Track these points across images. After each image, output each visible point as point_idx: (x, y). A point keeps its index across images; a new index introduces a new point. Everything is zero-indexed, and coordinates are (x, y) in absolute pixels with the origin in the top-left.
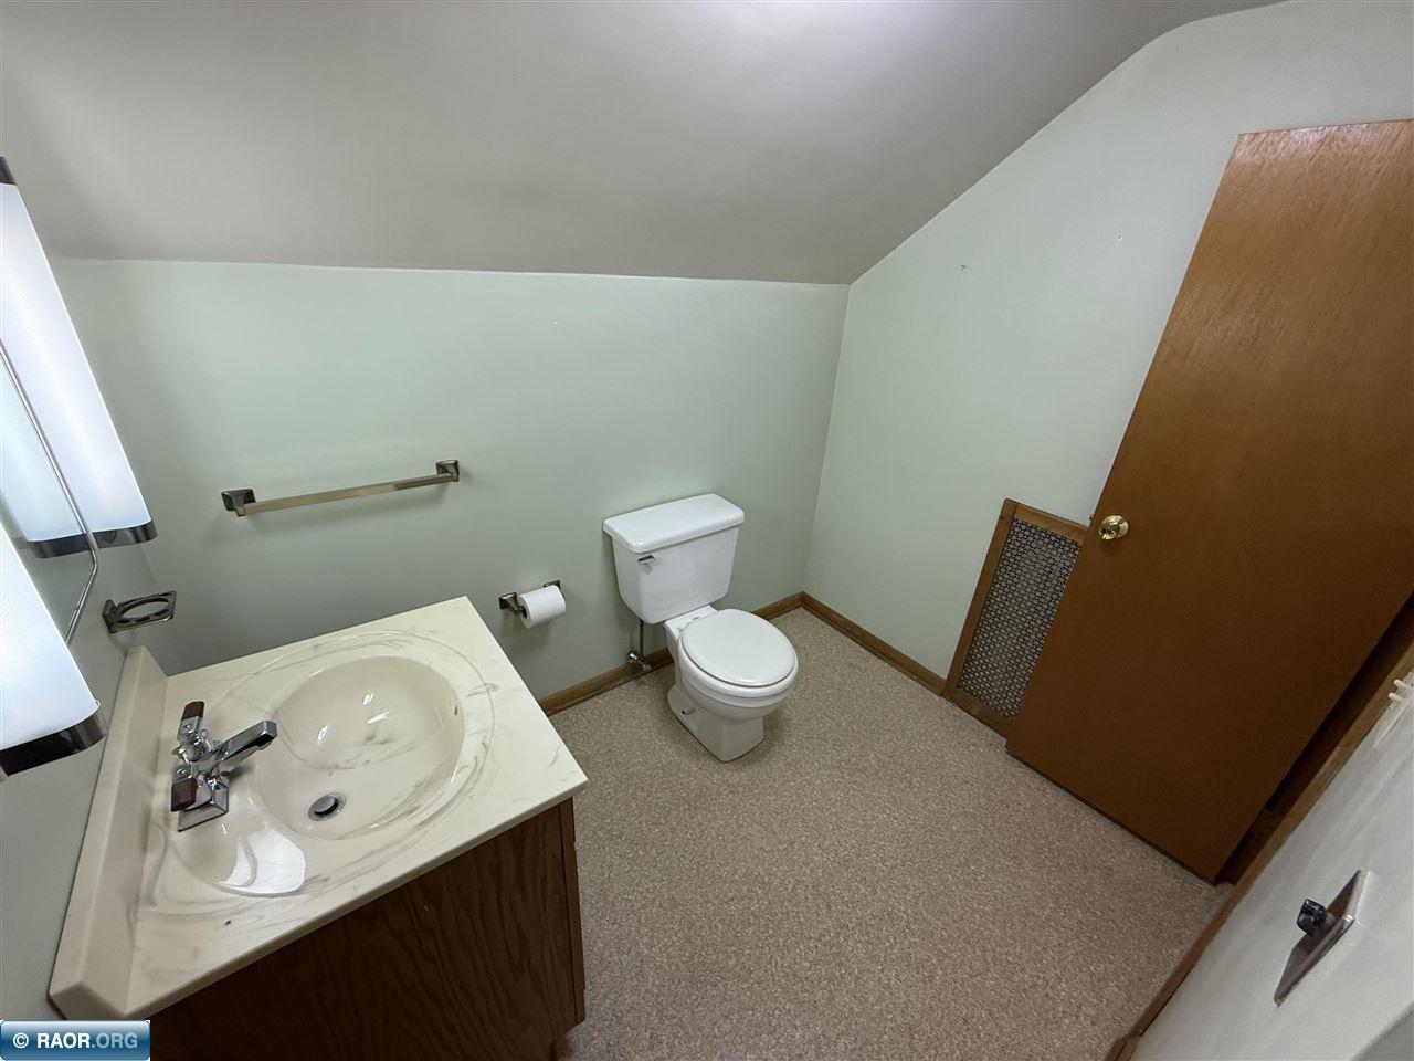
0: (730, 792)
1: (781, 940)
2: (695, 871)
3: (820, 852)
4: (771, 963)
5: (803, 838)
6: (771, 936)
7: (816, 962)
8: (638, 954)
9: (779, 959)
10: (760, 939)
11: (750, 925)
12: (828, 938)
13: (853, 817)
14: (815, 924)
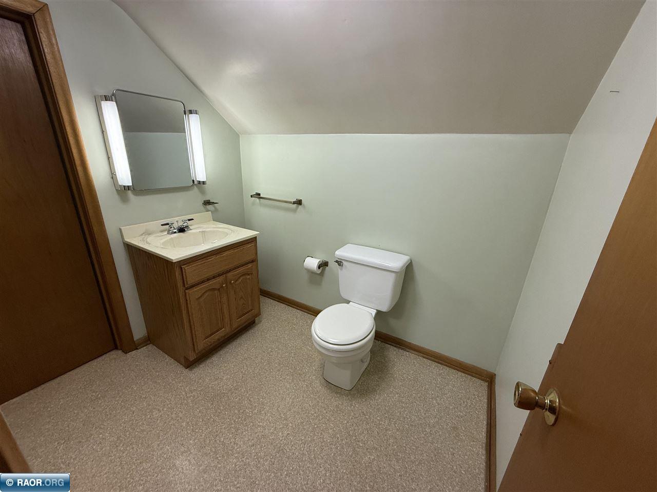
0: (306, 385)
1: (233, 425)
2: (260, 383)
3: (285, 435)
4: (222, 423)
5: (290, 425)
6: (235, 421)
7: (223, 443)
8: (223, 377)
9: (224, 427)
10: (233, 416)
11: (239, 411)
12: (236, 448)
13: (314, 450)
14: (242, 440)
